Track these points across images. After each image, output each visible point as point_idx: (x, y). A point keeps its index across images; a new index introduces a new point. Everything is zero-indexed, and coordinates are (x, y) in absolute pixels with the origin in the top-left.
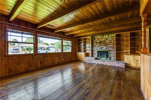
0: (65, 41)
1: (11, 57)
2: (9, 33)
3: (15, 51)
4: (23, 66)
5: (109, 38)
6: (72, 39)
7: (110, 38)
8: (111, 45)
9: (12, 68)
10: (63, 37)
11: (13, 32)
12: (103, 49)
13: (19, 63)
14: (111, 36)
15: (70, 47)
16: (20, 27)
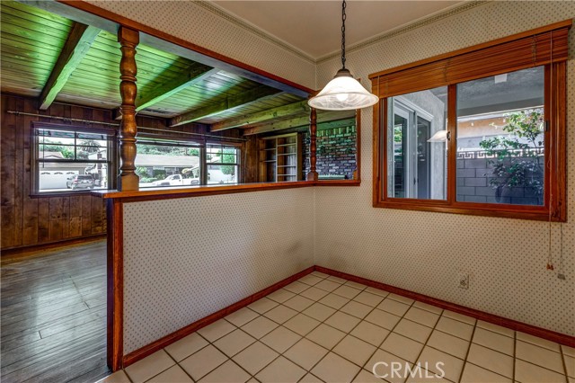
0: (216, 150)
1: (45, 199)
2: (41, 138)
3: (85, 181)
4: (78, 221)
5: (344, 137)
6: (240, 142)
7: (347, 138)
8: (350, 162)
9: (47, 227)
10: (208, 139)
11: (50, 135)
12: (331, 173)
13: (65, 215)
14: (350, 132)
15: (236, 167)
16: (70, 122)
